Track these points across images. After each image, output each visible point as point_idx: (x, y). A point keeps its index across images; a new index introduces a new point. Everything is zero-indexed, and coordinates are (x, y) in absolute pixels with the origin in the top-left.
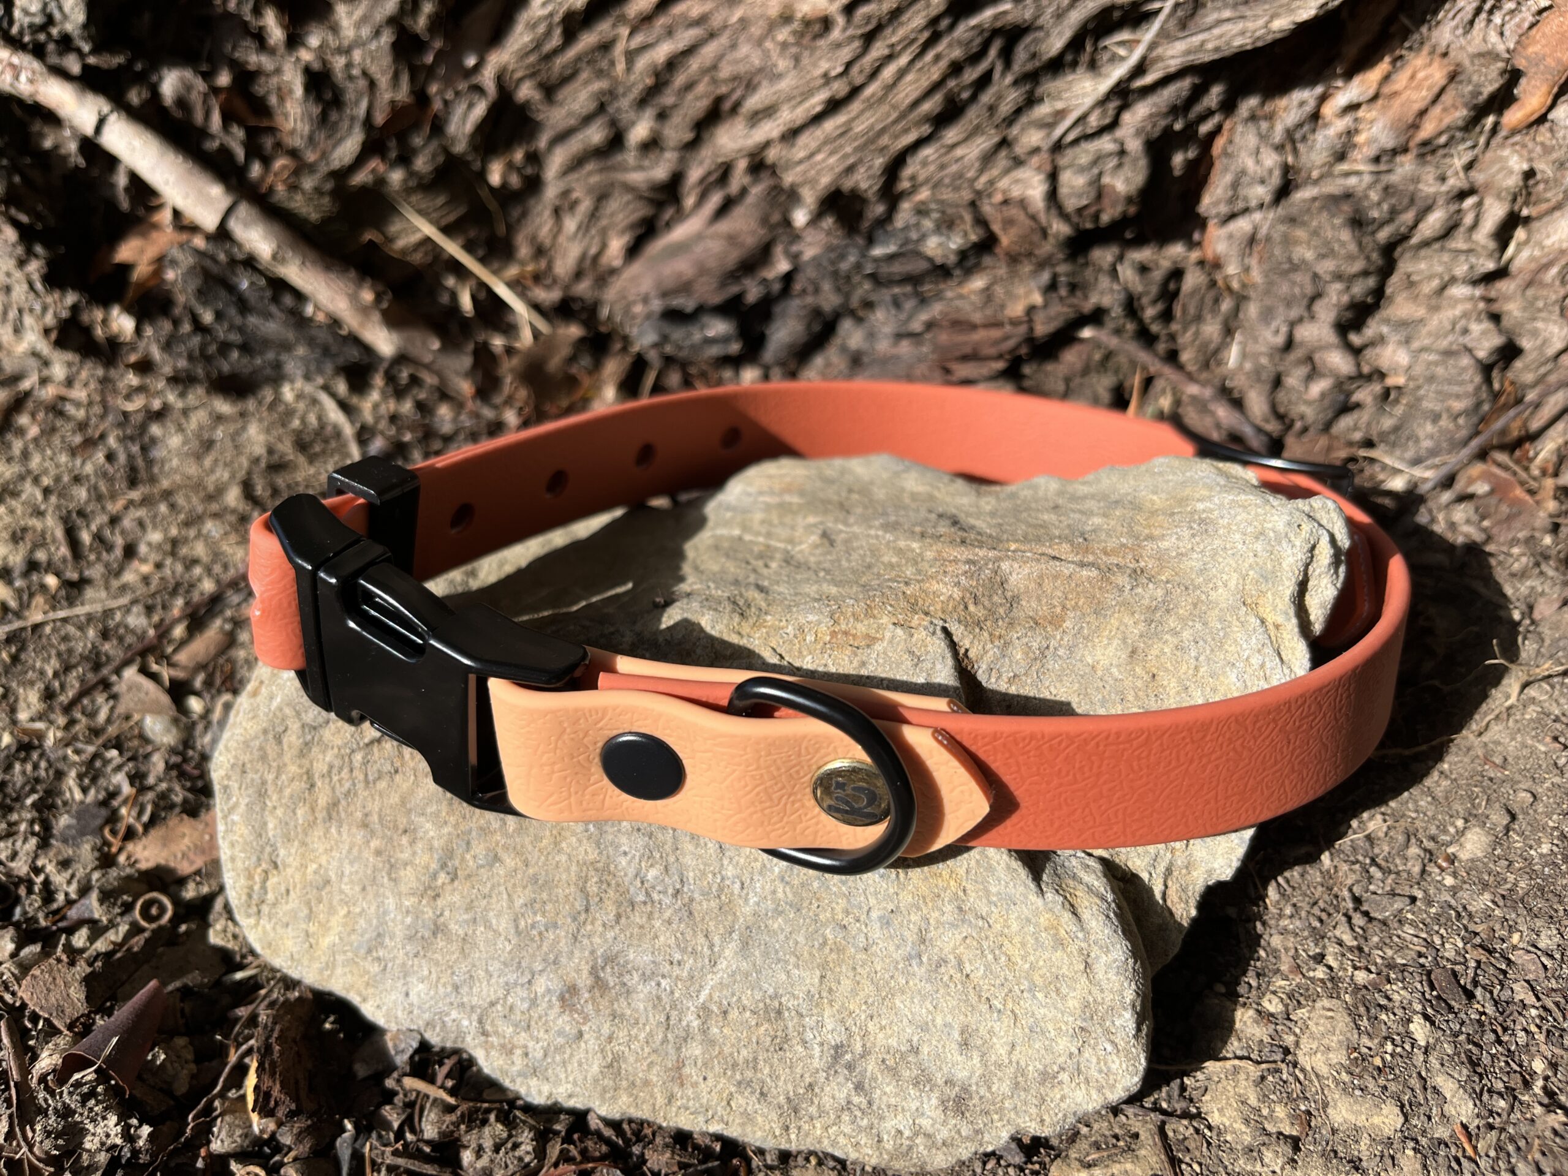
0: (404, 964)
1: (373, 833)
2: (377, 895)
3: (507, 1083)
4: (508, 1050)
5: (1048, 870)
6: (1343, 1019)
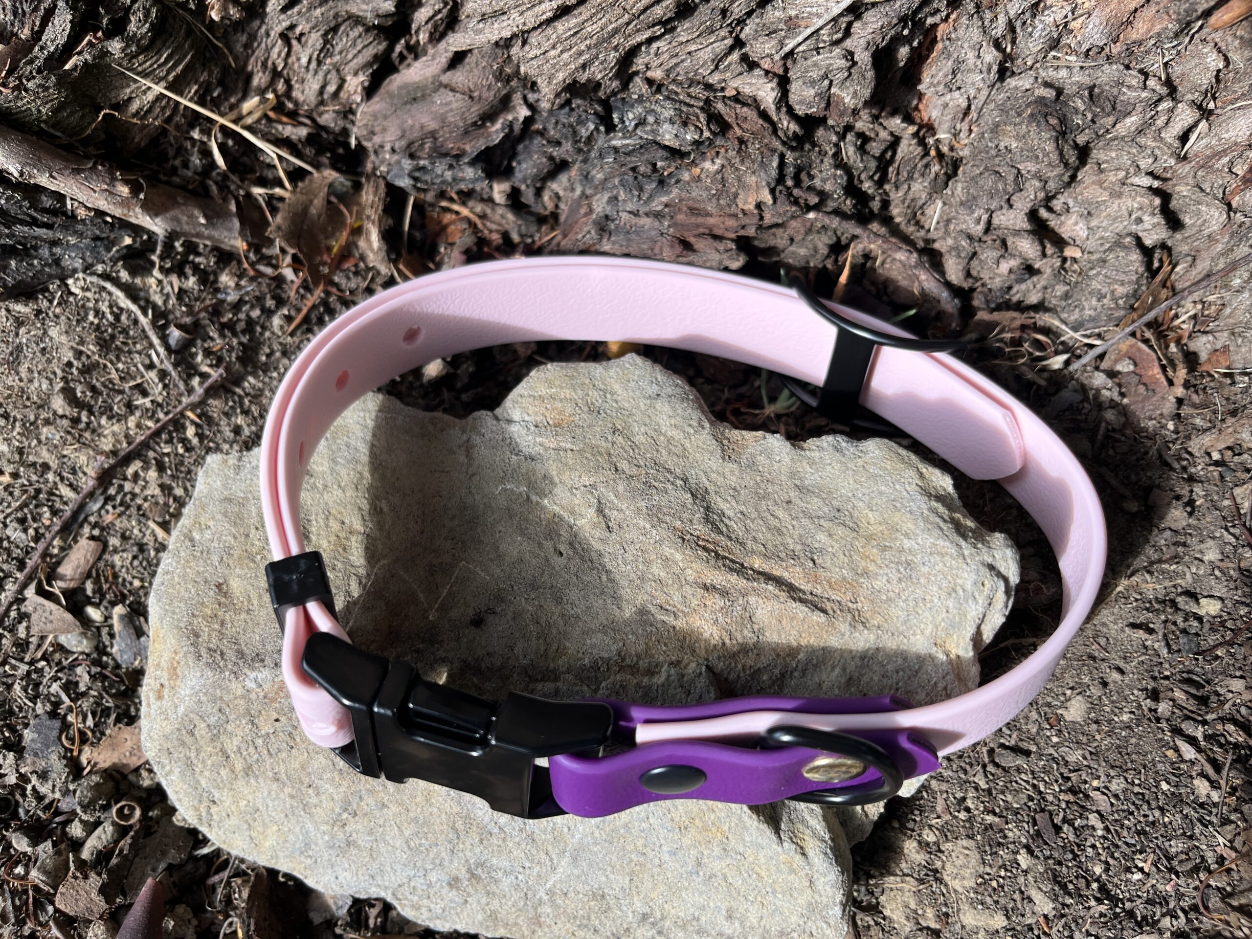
0: (330, 860)
1: (284, 784)
2: (298, 822)
3: (419, 922)
4: (417, 908)
5: (785, 818)
6: (975, 856)
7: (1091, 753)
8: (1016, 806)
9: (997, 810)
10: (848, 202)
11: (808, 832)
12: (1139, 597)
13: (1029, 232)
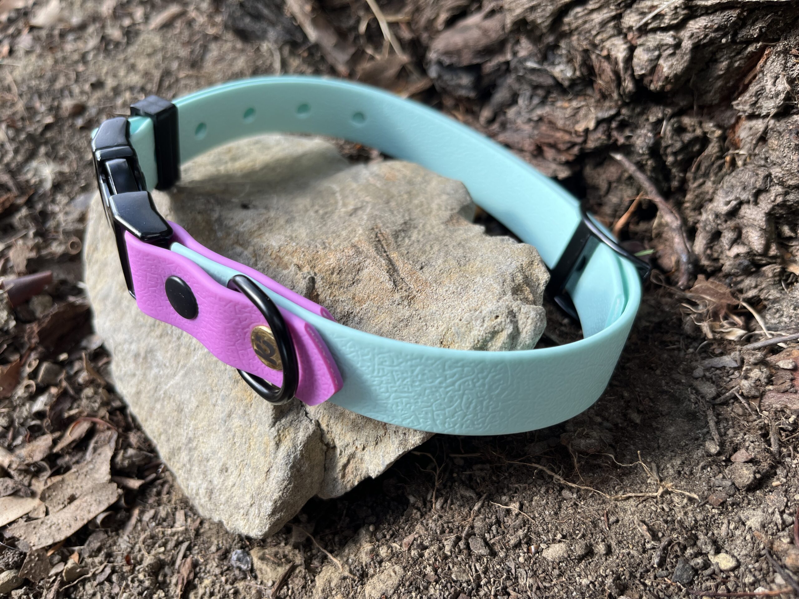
0: (109, 311)
5: (289, 418)
6: (395, 580)
7: (538, 588)
8: (453, 576)
9: (440, 570)
10: (649, 162)
11: (292, 435)
12: (667, 509)
13: (762, 229)
